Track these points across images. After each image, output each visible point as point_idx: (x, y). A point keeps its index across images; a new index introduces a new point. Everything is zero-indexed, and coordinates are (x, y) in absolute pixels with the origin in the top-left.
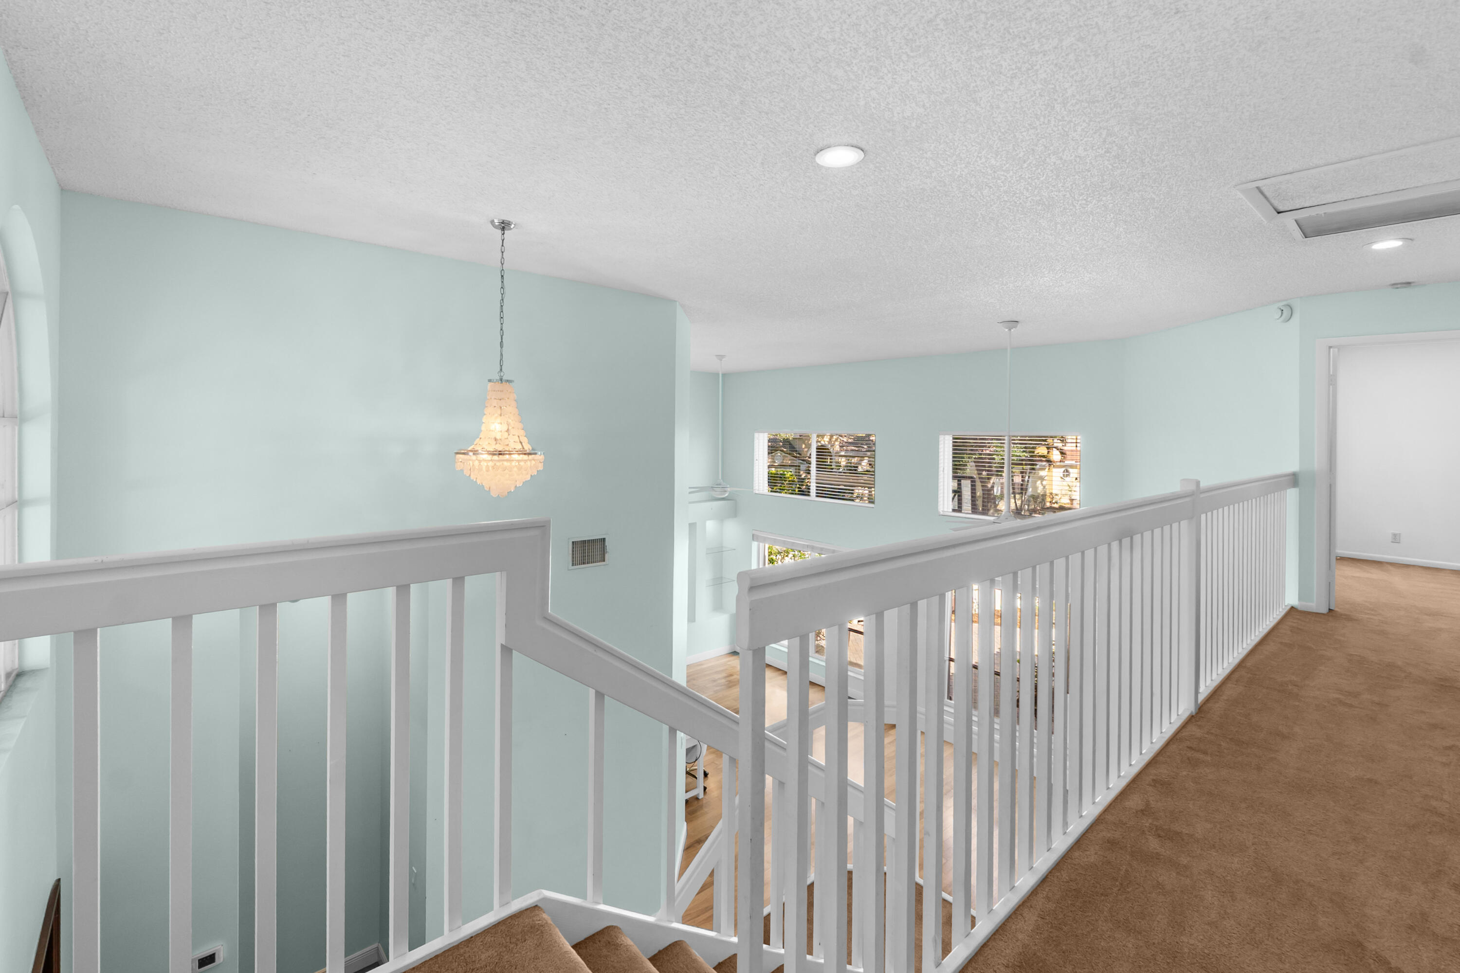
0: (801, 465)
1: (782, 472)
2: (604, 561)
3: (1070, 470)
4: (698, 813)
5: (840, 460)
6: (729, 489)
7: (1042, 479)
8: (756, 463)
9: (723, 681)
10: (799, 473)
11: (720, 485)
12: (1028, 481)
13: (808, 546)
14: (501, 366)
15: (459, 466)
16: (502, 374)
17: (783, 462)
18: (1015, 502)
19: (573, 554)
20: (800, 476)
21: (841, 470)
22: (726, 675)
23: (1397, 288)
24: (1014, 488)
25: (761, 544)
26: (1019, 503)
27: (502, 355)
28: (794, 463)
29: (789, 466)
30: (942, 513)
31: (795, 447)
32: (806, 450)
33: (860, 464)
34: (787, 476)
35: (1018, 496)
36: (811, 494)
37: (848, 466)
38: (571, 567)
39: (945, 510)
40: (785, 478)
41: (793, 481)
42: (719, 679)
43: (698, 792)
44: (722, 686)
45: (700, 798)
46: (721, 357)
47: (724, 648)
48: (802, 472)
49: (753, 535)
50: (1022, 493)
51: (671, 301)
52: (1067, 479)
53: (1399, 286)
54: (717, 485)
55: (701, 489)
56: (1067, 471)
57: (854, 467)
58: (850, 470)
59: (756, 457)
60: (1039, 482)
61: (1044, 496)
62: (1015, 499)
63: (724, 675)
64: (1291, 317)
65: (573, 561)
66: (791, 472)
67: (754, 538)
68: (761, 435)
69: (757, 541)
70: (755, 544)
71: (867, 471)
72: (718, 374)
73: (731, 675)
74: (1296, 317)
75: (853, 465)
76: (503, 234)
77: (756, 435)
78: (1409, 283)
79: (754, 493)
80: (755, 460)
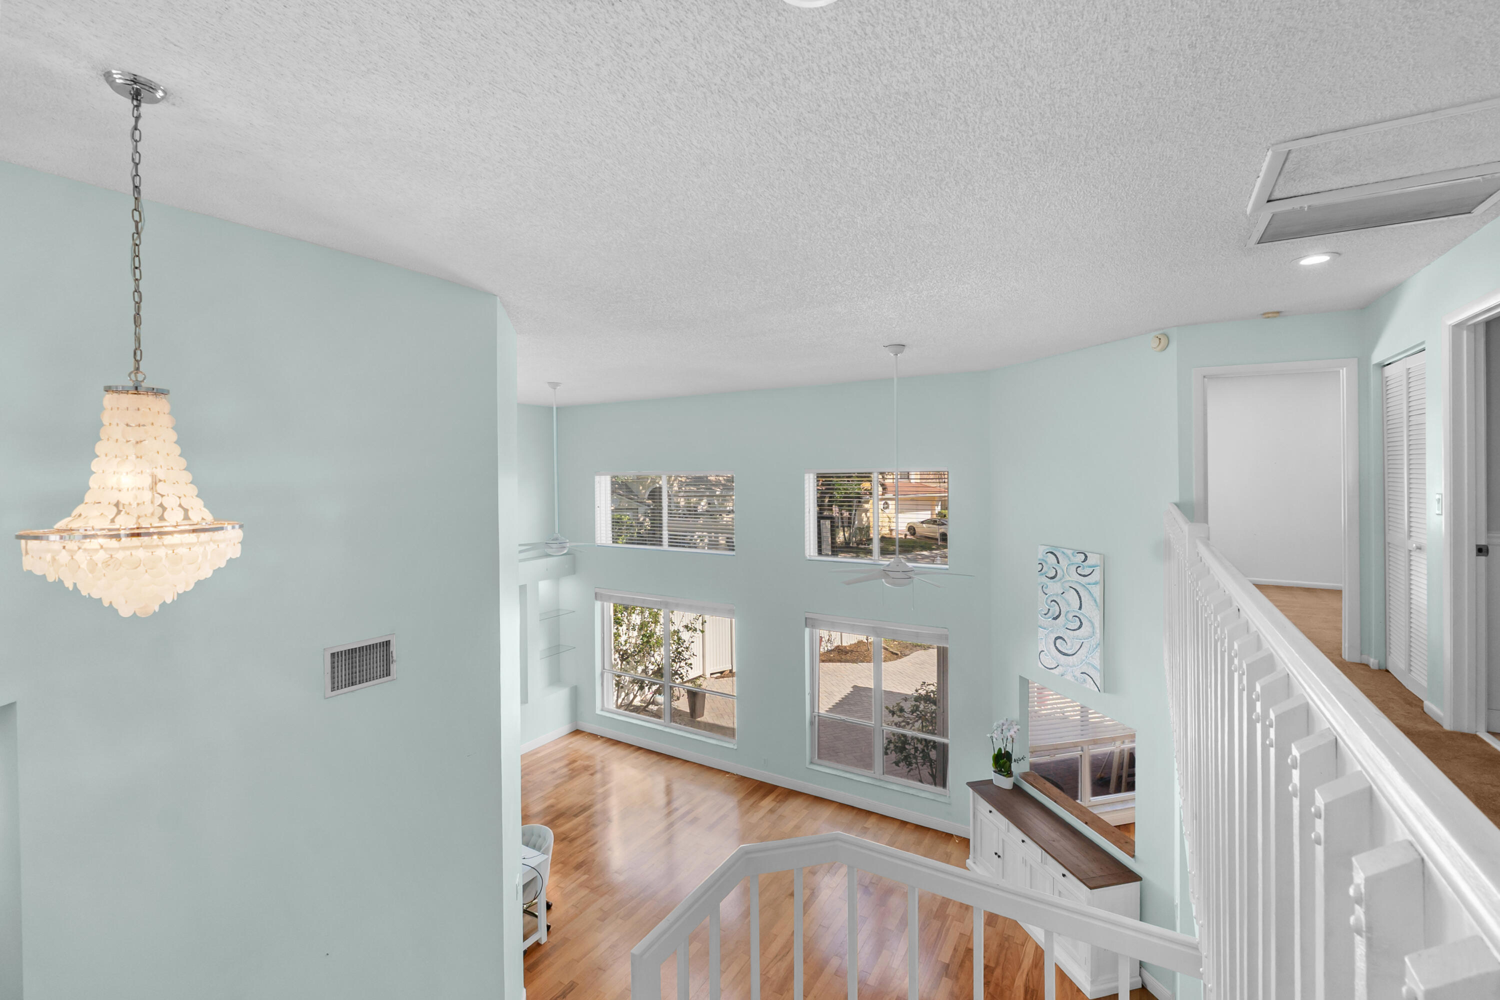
0: (639, 508)
1: (619, 517)
2: (388, 674)
3: (889, 502)
4: (541, 967)
5: (679, 500)
6: (568, 545)
7: (867, 511)
8: (597, 510)
9: (565, 770)
10: (637, 516)
11: (557, 539)
12: (855, 514)
13: (661, 602)
14: (137, 361)
15: (28, 563)
16: (140, 377)
17: (619, 505)
18: (844, 535)
19: (333, 673)
20: (638, 519)
21: (680, 512)
22: (567, 762)
23: (1268, 317)
24: (843, 522)
25: (605, 603)
26: (847, 535)
27: (138, 339)
28: (631, 505)
29: (627, 509)
30: (808, 558)
31: (634, 490)
32: (643, 491)
33: (699, 504)
34: (624, 520)
35: (846, 529)
36: (664, 543)
37: (688, 507)
38: (329, 693)
39: (812, 554)
40: (622, 522)
41: (631, 526)
42: (560, 768)
43: (541, 935)
44: (565, 776)
45: (543, 942)
46: (554, 385)
47: (564, 728)
48: (640, 515)
49: (596, 594)
50: (850, 527)
51: (490, 295)
52: (887, 511)
53: (1270, 315)
54: (553, 540)
55: (533, 546)
56: (886, 503)
57: (694, 507)
58: (690, 511)
59: (597, 503)
60: (864, 515)
61: (868, 527)
62: (844, 531)
63: (565, 762)
64: (1167, 346)
65: (333, 683)
66: (628, 515)
67: (597, 596)
68: (603, 477)
69: (601, 600)
70: (598, 604)
71: (707, 511)
72: (552, 408)
73: (574, 761)
74: (1173, 346)
75: (692, 505)
76: (137, 106)
77: (597, 478)
78: (1278, 312)
79: (596, 545)
80: (596, 507)
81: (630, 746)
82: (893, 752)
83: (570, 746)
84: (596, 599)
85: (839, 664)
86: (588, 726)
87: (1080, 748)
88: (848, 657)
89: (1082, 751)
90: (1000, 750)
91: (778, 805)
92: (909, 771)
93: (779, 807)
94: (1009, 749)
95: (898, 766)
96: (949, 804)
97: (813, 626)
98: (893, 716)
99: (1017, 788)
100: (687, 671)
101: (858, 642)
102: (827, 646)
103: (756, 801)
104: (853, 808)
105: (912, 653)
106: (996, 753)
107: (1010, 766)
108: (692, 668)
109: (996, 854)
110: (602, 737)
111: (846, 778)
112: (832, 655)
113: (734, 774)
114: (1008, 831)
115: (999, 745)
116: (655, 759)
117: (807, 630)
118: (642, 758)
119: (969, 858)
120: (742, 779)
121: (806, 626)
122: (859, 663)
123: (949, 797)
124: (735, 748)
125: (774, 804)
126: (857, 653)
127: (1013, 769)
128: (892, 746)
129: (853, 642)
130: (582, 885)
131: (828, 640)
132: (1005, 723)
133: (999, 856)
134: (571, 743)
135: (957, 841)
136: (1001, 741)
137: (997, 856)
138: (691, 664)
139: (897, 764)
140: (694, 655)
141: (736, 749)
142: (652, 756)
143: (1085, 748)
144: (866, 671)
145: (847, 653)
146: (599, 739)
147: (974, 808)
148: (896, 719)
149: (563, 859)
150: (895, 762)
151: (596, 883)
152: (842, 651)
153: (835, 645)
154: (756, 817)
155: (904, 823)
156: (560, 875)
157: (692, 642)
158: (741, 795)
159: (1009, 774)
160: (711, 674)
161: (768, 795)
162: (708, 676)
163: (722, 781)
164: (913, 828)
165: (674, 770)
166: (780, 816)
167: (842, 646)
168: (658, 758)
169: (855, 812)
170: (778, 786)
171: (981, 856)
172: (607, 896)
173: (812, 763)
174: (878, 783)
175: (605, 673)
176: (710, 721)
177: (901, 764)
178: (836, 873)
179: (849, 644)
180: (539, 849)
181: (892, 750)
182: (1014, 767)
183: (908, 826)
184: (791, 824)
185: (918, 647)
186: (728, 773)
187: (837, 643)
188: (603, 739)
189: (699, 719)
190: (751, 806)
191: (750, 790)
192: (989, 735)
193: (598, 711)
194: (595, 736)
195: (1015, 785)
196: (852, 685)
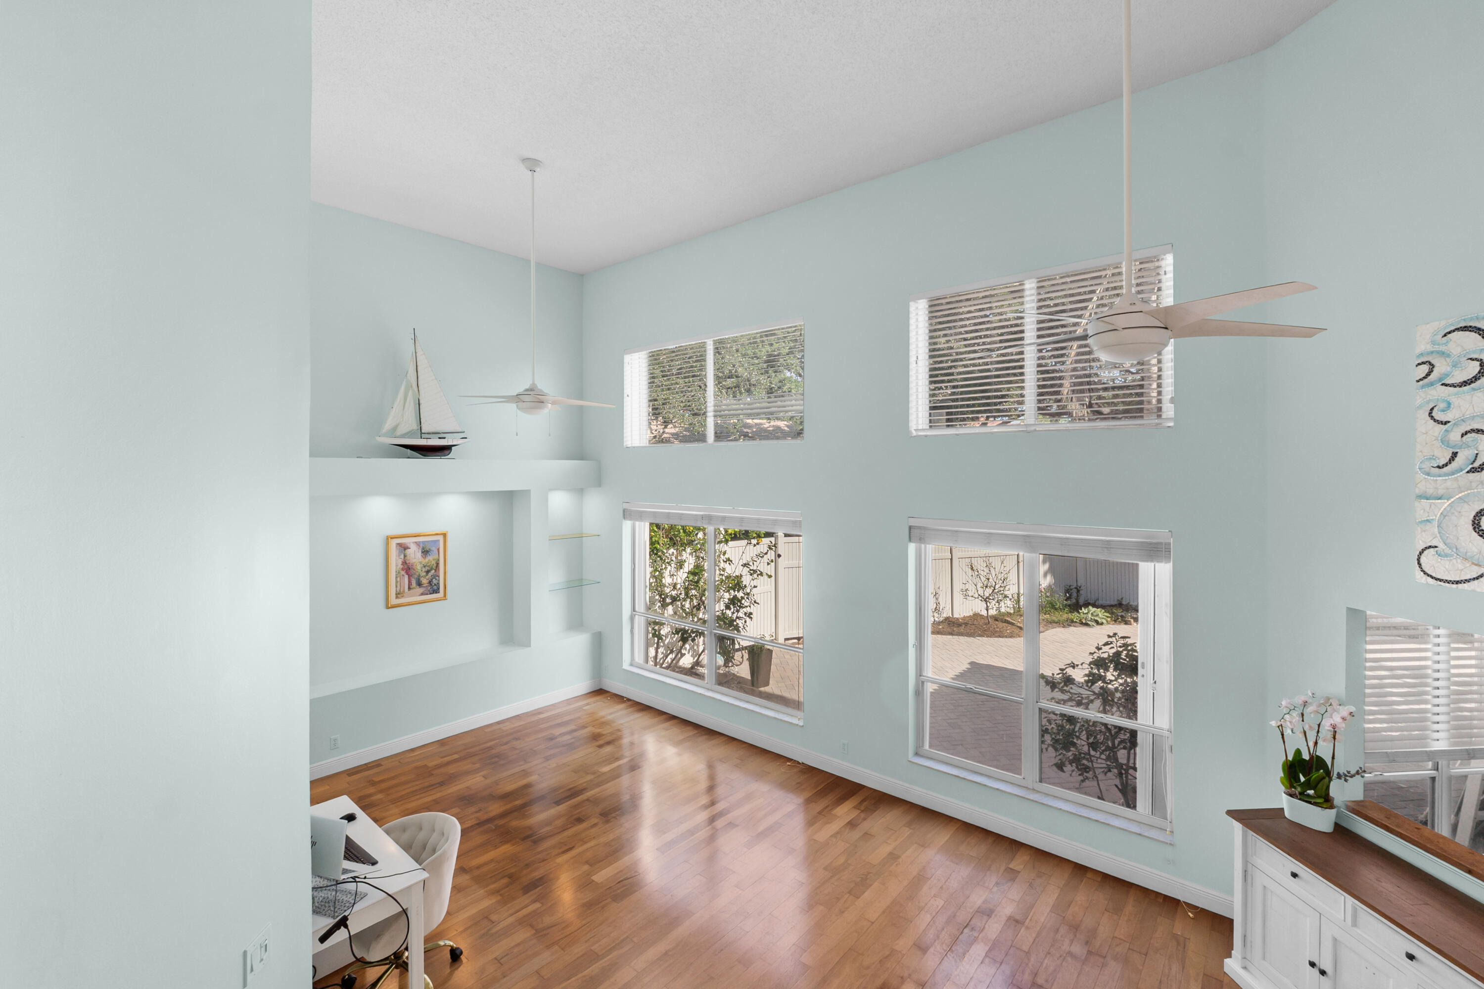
8: (627, 401)
13: (703, 516)
25: (637, 523)
30: (915, 432)
36: (707, 437)
39: (921, 427)
47: (582, 686)
49: (623, 509)
59: (627, 391)
67: (627, 514)
68: (635, 357)
69: (631, 519)
70: (627, 525)
77: (627, 358)
79: (625, 447)
80: (625, 395)
81: (661, 713)
82: (1050, 749)
83: (585, 708)
84: (624, 517)
85: (950, 637)
86: (614, 685)
87: (1430, 764)
88: (962, 629)
89: (1437, 770)
90: (1298, 752)
91: (863, 815)
92: (1083, 781)
93: (865, 819)
94: (1324, 752)
95: (1063, 771)
96: (1171, 844)
97: (921, 540)
98: (1052, 691)
99: (1341, 831)
100: (745, 622)
101: (974, 615)
102: (934, 616)
103: (827, 807)
104: (986, 833)
105: (1047, 630)
106: (1290, 758)
107: (1328, 787)
108: (751, 618)
109: (1312, 964)
110: (629, 700)
111: (976, 782)
112: (941, 627)
113: (798, 763)
114: (1355, 924)
115: (1297, 743)
116: (691, 732)
117: (912, 547)
118: (675, 731)
119: (1230, 956)
120: (810, 771)
121: (910, 540)
122: (978, 638)
123: (1172, 832)
124: (801, 724)
125: (856, 813)
126: (973, 626)
127: (1332, 793)
128: (1047, 738)
129: (967, 614)
130: (523, 922)
131: (936, 609)
132: (1309, 701)
133: (1323, 973)
134: (588, 704)
135: (1191, 915)
136: (1302, 736)
137: (1316, 971)
138: (751, 614)
139: (1060, 767)
140: (755, 602)
141: (803, 726)
142: (690, 728)
143: (1442, 763)
144: (988, 646)
145: (960, 625)
146: (624, 702)
147: (1246, 862)
148: (1058, 695)
149: (513, 870)
150: (1056, 765)
151: (547, 920)
152: (954, 623)
153: (945, 615)
154: (826, 832)
155: (1080, 870)
156: (499, 898)
157: (755, 587)
158: (807, 794)
159: (1326, 801)
160: (786, 639)
161: (847, 799)
162: (781, 640)
163: (778, 771)
164: (1099, 879)
165: (718, 750)
166: (866, 833)
167: (953, 618)
168: (696, 732)
169: (990, 840)
170: (864, 787)
171: (1264, 958)
172: (556, 947)
173: (917, 754)
174: (1033, 796)
175: (637, 616)
176: (777, 692)
177: (1068, 768)
178: (964, 954)
179: (962, 616)
180: (418, 859)
181: (1049, 745)
182: (1336, 789)
183: (1089, 875)
184: (884, 851)
185: (1054, 624)
186: (790, 760)
187: (947, 613)
188: (630, 703)
189: (762, 689)
190: (820, 813)
191: (820, 788)
192: (1273, 723)
193: (626, 666)
194: (619, 698)
195: (1337, 826)
196: (969, 661)
